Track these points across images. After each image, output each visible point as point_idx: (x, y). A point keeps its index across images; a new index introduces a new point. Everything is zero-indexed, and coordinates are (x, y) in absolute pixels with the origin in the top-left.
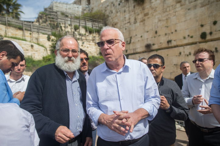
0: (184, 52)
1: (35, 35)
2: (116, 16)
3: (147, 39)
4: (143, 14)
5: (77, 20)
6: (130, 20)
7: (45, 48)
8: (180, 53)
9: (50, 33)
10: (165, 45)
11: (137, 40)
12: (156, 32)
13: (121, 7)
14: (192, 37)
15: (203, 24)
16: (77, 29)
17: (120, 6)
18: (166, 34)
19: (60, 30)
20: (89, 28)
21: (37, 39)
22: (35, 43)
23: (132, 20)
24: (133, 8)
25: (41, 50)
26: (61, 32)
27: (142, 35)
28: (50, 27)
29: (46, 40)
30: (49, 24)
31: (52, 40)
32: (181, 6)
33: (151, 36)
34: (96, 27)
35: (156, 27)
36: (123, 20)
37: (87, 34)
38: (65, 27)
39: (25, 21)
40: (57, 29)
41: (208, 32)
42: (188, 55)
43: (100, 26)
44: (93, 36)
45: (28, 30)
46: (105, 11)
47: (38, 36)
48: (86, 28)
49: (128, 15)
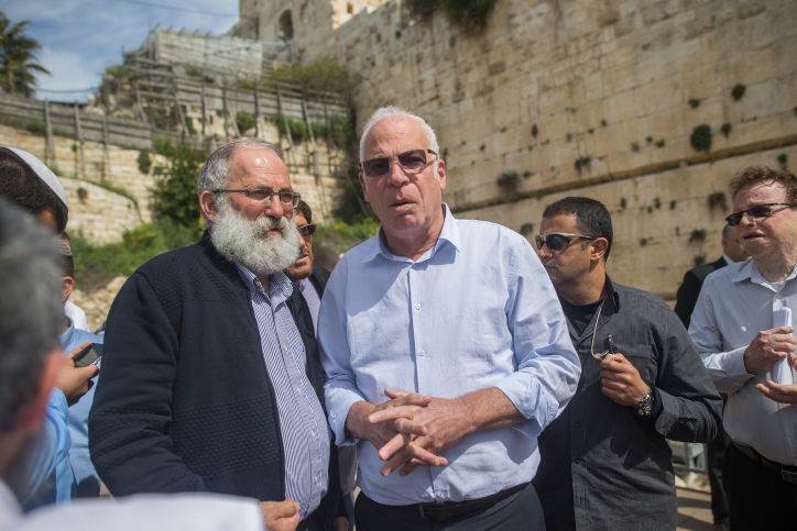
0: (636, 198)
1: (92, 152)
2: (389, 76)
3: (504, 155)
4: (484, 67)
5: (249, 94)
6: (438, 91)
7: (130, 197)
8: (623, 203)
9: (148, 144)
10: (568, 176)
11: (467, 161)
12: (535, 131)
13: (405, 44)
14: (661, 144)
15: (697, 96)
16: (250, 127)
17: (402, 39)
18: (569, 137)
19: (184, 132)
20: (290, 122)
21: (101, 167)
22: (94, 183)
23: (448, 91)
24: (447, 46)
25: (116, 208)
26: (190, 141)
27: (486, 141)
28: (149, 121)
29: (134, 169)
30: (145, 109)
31: (158, 171)
32: (618, 34)
33: (516, 146)
34: (319, 116)
35: (534, 113)
36: (414, 89)
37: (285, 144)
38: (202, 121)
39: (51, 103)
40: (175, 130)
41: (715, 124)
42: (650, 210)
43: (330, 113)
44: (307, 151)
45: (65, 135)
46: (349, 59)
47: (103, 157)
48: (279, 122)
49: (433, 71)
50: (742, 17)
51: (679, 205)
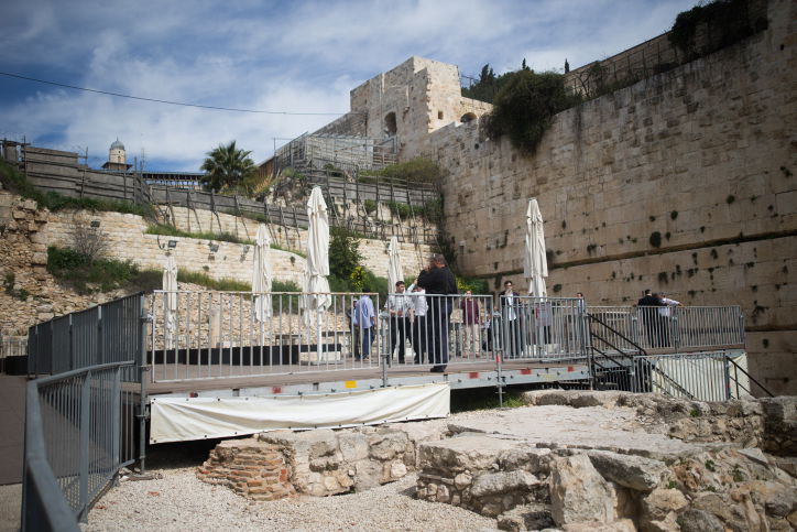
0: (621, 272)
2: (469, 175)
4: (534, 178)
5: (372, 187)
8: (614, 275)
10: (583, 255)
12: (564, 225)
13: (481, 153)
14: (635, 241)
15: (654, 215)
16: (373, 210)
18: (584, 231)
23: (510, 191)
24: (510, 161)
32: (614, 171)
33: (552, 233)
34: (418, 200)
35: (564, 212)
36: (486, 186)
37: (395, 221)
41: (663, 232)
42: (628, 280)
43: (425, 198)
44: (410, 224)
46: (440, 157)
48: (392, 206)
49: (499, 176)
50: (677, 173)
51: (644, 278)
